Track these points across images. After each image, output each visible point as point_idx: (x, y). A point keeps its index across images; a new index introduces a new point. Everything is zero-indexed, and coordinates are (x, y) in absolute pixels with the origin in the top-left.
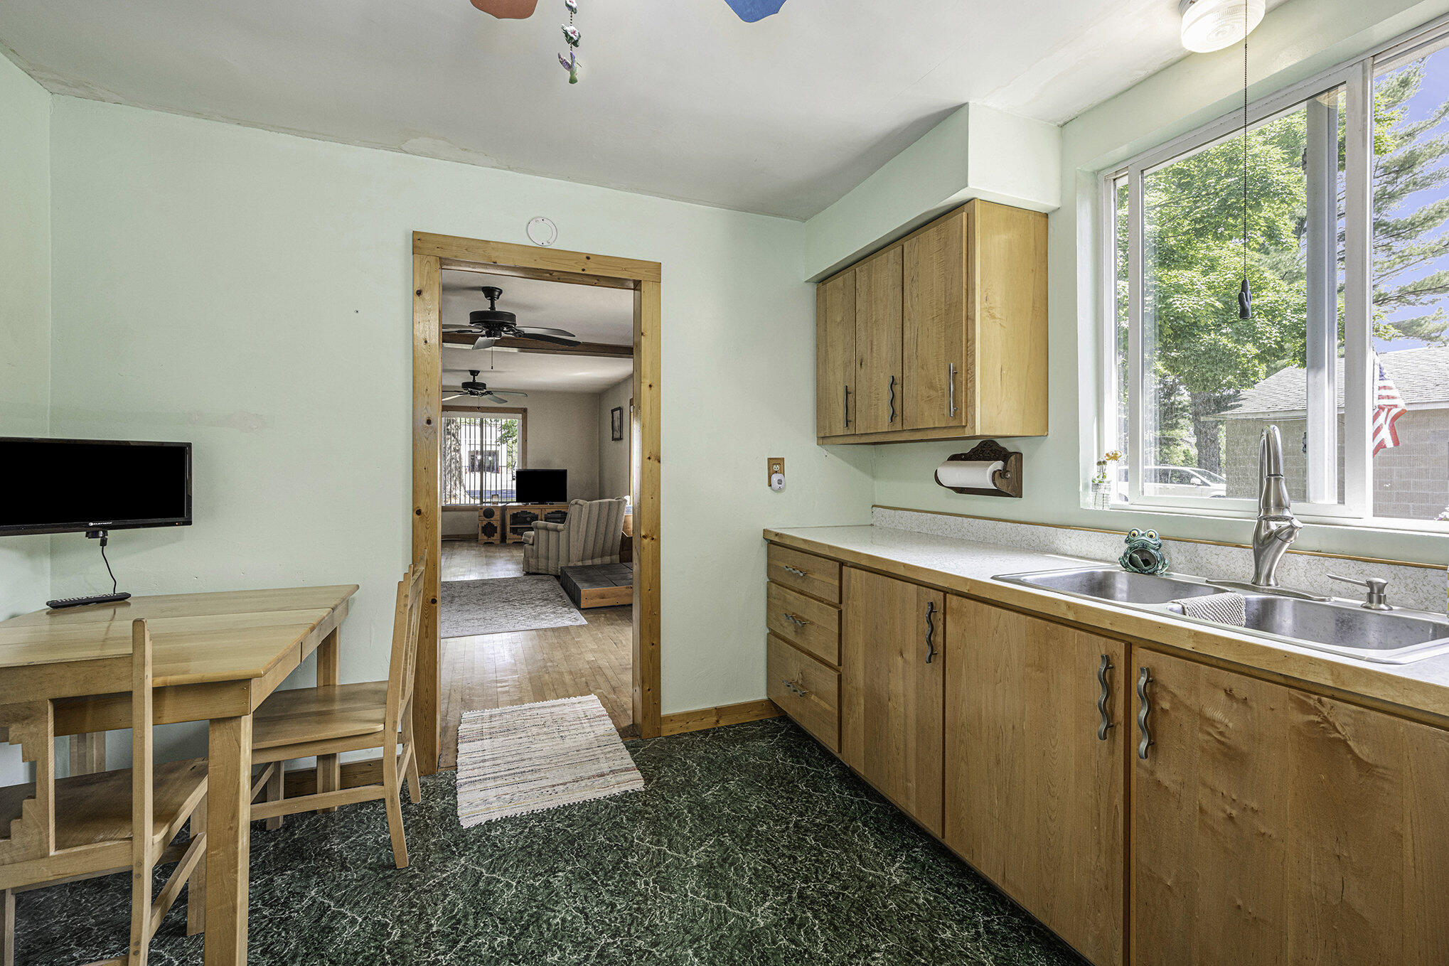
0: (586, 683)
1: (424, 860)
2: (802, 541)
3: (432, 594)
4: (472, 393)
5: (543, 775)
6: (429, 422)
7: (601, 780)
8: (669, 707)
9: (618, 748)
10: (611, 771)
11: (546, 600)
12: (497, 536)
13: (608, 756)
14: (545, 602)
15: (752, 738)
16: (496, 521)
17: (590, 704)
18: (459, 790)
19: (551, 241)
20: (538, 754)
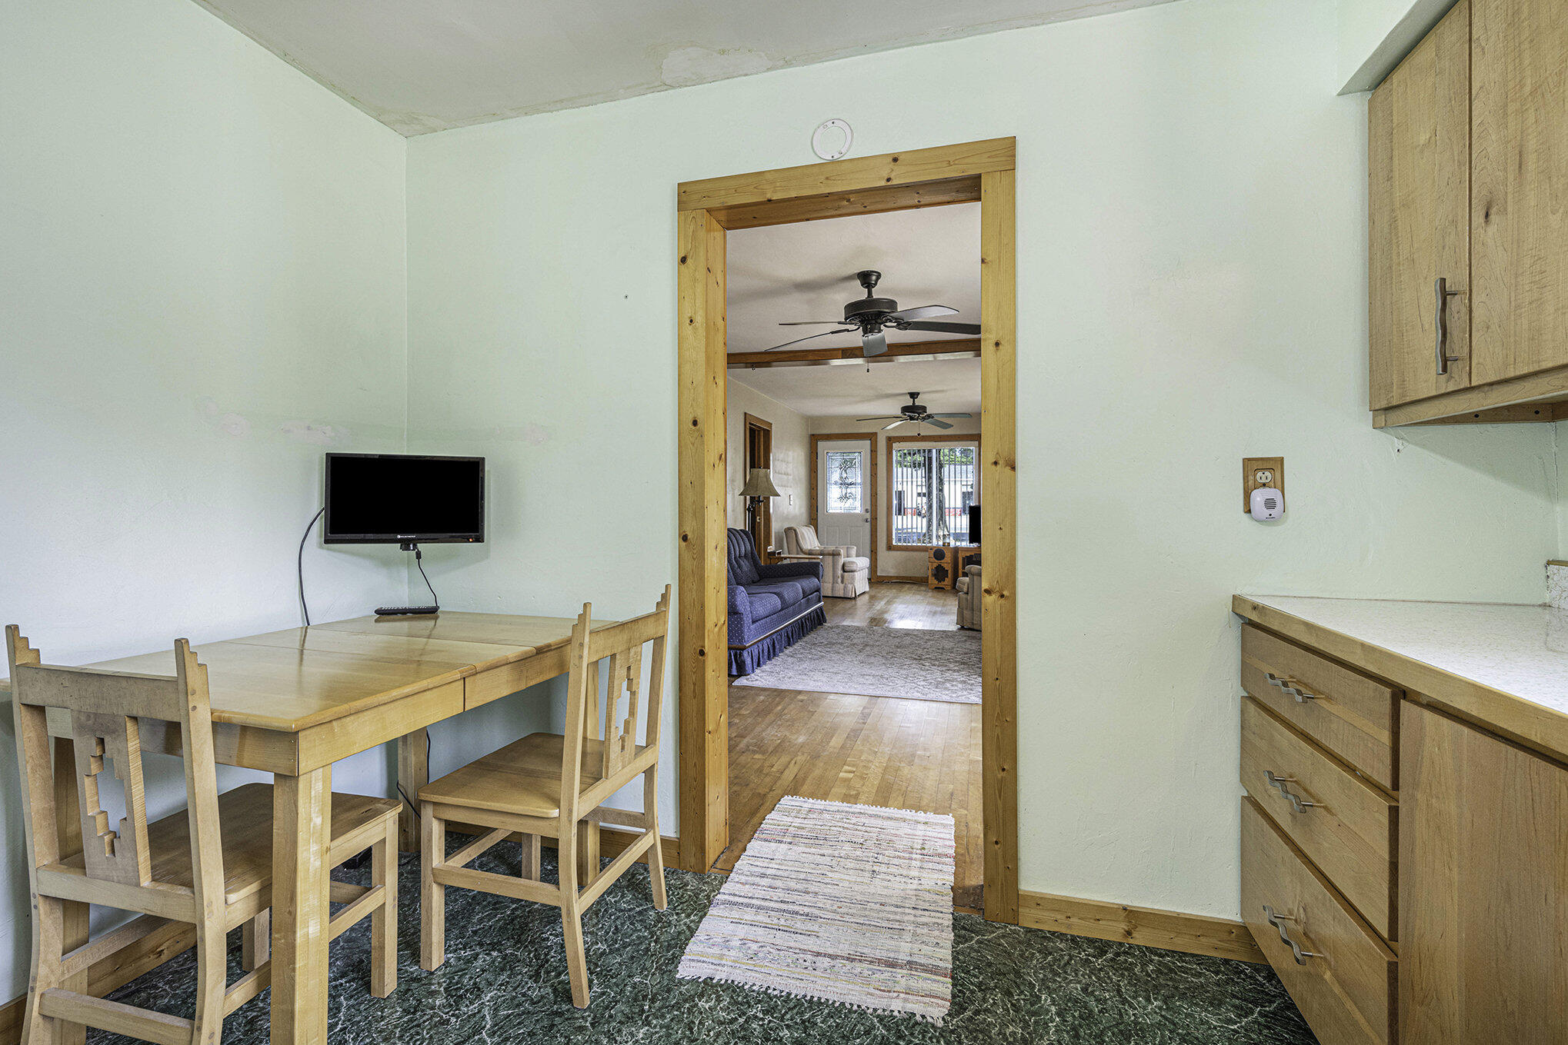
0: (952, 794)
1: (607, 1008)
2: (1302, 627)
3: (700, 643)
4: (912, 418)
5: (816, 928)
6: (695, 423)
7: (886, 974)
8: (1035, 879)
9: (940, 921)
10: (909, 962)
11: (964, 663)
12: (948, 581)
13: (919, 931)
14: (962, 666)
15: (1192, 994)
16: (947, 563)
17: (939, 829)
18: (712, 911)
19: (843, 151)
20: (829, 890)
